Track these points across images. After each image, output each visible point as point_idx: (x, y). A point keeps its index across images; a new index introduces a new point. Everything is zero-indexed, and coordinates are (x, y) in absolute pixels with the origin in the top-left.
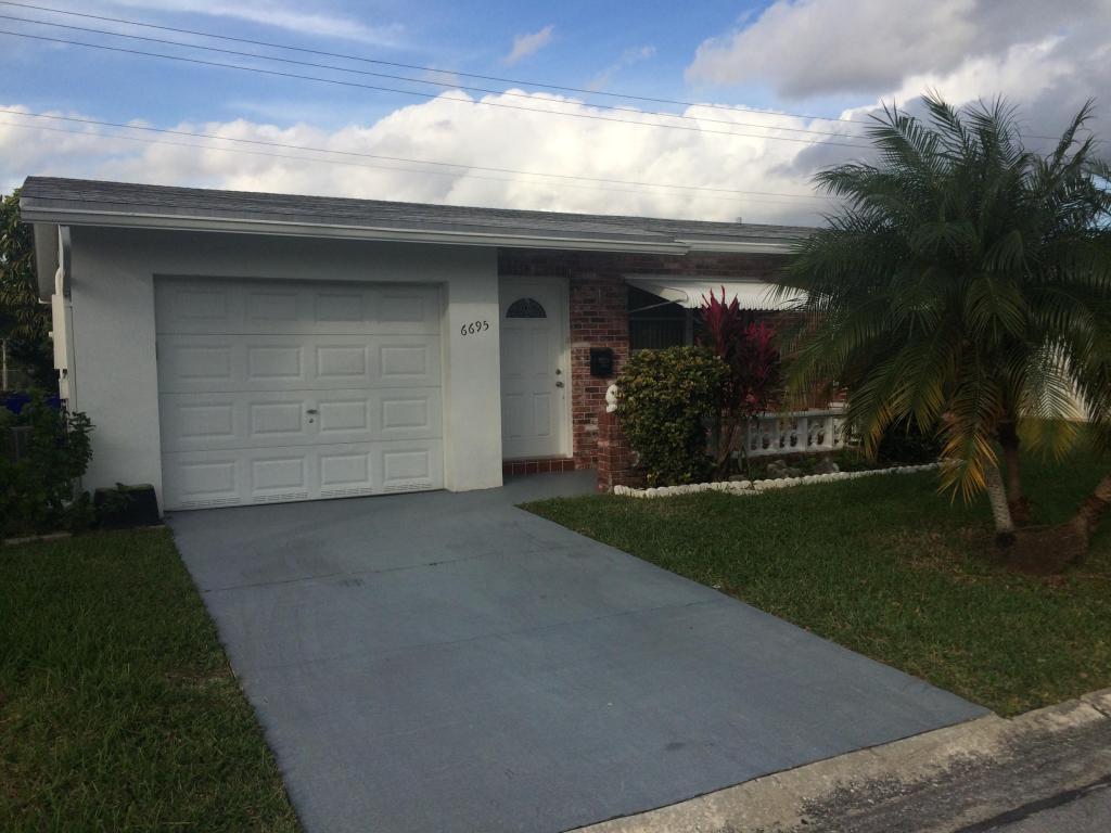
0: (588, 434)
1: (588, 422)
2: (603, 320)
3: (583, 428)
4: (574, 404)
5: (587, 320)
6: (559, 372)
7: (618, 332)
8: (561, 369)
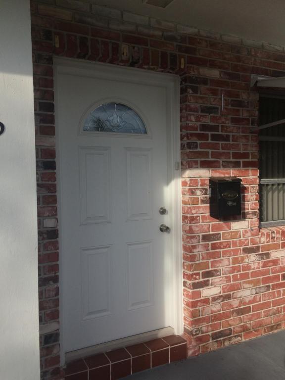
0: (206, 301)
1: (205, 284)
2: (227, 138)
3: (199, 294)
4: (185, 258)
5: (205, 137)
6: (163, 211)
7: (245, 155)
8: (167, 208)
